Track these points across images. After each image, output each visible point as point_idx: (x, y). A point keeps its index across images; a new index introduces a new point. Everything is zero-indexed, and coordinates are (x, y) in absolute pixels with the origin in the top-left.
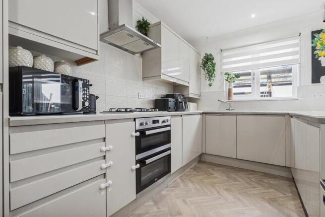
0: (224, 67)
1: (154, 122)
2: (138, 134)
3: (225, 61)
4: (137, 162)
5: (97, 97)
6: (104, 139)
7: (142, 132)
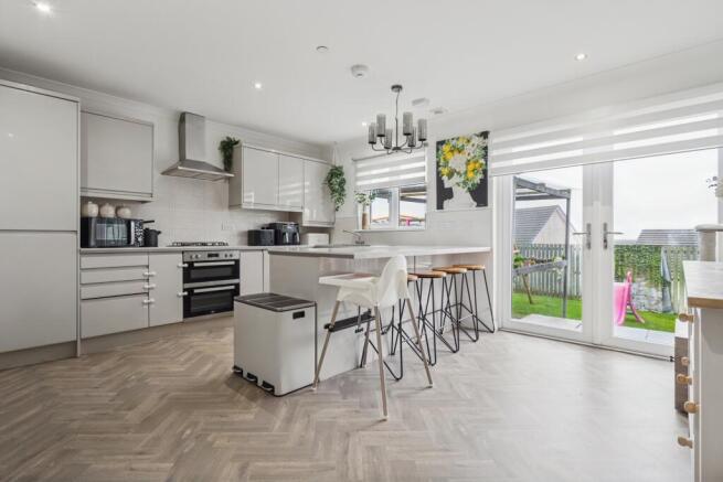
0: (359, 183)
1: (210, 256)
2: (186, 265)
3: (360, 174)
4: (184, 290)
5: (159, 232)
6: (148, 267)
7: (191, 264)
